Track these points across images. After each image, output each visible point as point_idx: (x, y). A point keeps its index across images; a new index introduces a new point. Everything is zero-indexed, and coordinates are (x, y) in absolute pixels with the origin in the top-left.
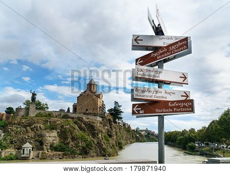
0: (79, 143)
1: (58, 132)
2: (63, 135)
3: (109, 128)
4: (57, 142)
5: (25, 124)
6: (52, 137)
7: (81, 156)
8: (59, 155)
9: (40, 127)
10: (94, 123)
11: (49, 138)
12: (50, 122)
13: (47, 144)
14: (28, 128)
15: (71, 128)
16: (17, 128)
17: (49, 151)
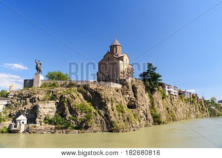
0: (77, 115)
2: (60, 107)
4: (52, 115)
5: (25, 96)
6: (48, 109)
7: (77, 131)
9: (38, 98)
10: (101, 90)
11: (42, 109)
12: (53, 92)
13: (41, 116)
14: (28, 99)
15: (70, 98)
16: (17, 100)
17: (42, 124)
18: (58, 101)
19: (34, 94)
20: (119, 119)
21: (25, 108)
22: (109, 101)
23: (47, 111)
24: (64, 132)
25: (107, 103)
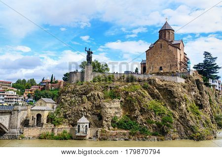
0: (151, 117)
1: (121, 101)
2: (128, 105)
3: (197, 93)
4: (120, 115)
5: (80, 92)
6: (114, 109)
8: (124, 134)
9: (98, 95)
10: (172, 86)
11: (109, 110)
12: (111, 87)
13: (108, 118)
14: (84, 97)
15: (138, 96)
16: (71, 97)
17: (110, 128)
18: (122, 99)
19: (91, 90)
20: (197, 122)
21: (85, 108)
22: (183, 100)
23: (114, 112)
25: (181, 103)
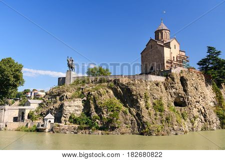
0: (103, 113)
1: (84, 100)
5: (55, 94)
7: (100, 132)
8: (75, 128)
9: (66, 96)
11: (68, 107)
13: (66, 115)
14: (58, 97)
15: (97, 95)
17: (67, 123)
18: (85, 98)
19: (64, 92)
21: (53, 107)
24: (87, 132)
25: (139, 100)
